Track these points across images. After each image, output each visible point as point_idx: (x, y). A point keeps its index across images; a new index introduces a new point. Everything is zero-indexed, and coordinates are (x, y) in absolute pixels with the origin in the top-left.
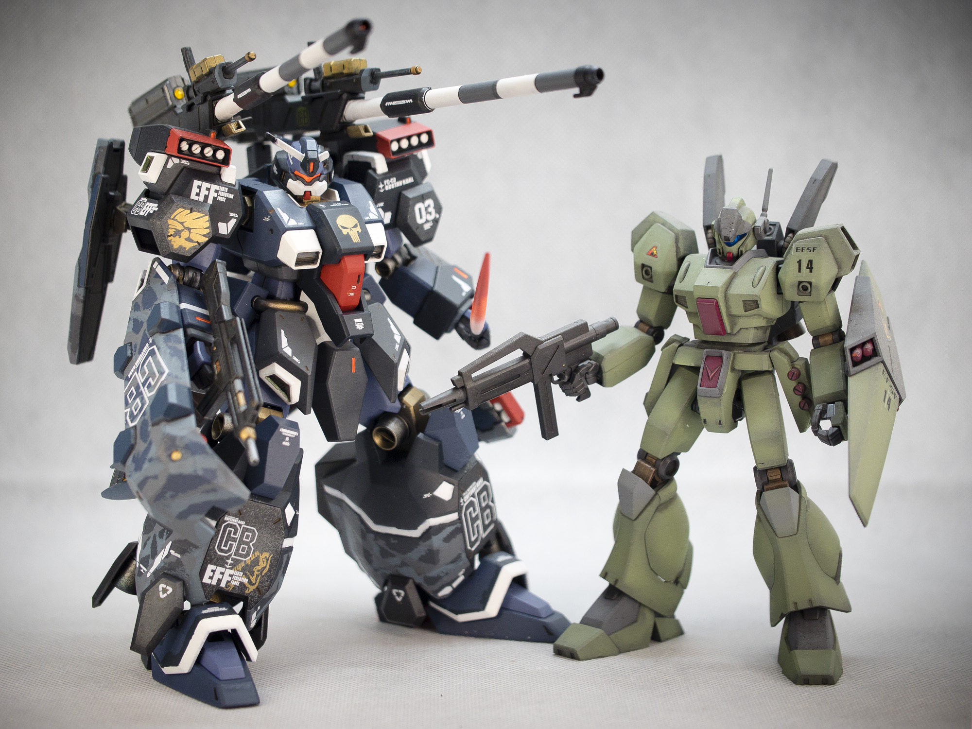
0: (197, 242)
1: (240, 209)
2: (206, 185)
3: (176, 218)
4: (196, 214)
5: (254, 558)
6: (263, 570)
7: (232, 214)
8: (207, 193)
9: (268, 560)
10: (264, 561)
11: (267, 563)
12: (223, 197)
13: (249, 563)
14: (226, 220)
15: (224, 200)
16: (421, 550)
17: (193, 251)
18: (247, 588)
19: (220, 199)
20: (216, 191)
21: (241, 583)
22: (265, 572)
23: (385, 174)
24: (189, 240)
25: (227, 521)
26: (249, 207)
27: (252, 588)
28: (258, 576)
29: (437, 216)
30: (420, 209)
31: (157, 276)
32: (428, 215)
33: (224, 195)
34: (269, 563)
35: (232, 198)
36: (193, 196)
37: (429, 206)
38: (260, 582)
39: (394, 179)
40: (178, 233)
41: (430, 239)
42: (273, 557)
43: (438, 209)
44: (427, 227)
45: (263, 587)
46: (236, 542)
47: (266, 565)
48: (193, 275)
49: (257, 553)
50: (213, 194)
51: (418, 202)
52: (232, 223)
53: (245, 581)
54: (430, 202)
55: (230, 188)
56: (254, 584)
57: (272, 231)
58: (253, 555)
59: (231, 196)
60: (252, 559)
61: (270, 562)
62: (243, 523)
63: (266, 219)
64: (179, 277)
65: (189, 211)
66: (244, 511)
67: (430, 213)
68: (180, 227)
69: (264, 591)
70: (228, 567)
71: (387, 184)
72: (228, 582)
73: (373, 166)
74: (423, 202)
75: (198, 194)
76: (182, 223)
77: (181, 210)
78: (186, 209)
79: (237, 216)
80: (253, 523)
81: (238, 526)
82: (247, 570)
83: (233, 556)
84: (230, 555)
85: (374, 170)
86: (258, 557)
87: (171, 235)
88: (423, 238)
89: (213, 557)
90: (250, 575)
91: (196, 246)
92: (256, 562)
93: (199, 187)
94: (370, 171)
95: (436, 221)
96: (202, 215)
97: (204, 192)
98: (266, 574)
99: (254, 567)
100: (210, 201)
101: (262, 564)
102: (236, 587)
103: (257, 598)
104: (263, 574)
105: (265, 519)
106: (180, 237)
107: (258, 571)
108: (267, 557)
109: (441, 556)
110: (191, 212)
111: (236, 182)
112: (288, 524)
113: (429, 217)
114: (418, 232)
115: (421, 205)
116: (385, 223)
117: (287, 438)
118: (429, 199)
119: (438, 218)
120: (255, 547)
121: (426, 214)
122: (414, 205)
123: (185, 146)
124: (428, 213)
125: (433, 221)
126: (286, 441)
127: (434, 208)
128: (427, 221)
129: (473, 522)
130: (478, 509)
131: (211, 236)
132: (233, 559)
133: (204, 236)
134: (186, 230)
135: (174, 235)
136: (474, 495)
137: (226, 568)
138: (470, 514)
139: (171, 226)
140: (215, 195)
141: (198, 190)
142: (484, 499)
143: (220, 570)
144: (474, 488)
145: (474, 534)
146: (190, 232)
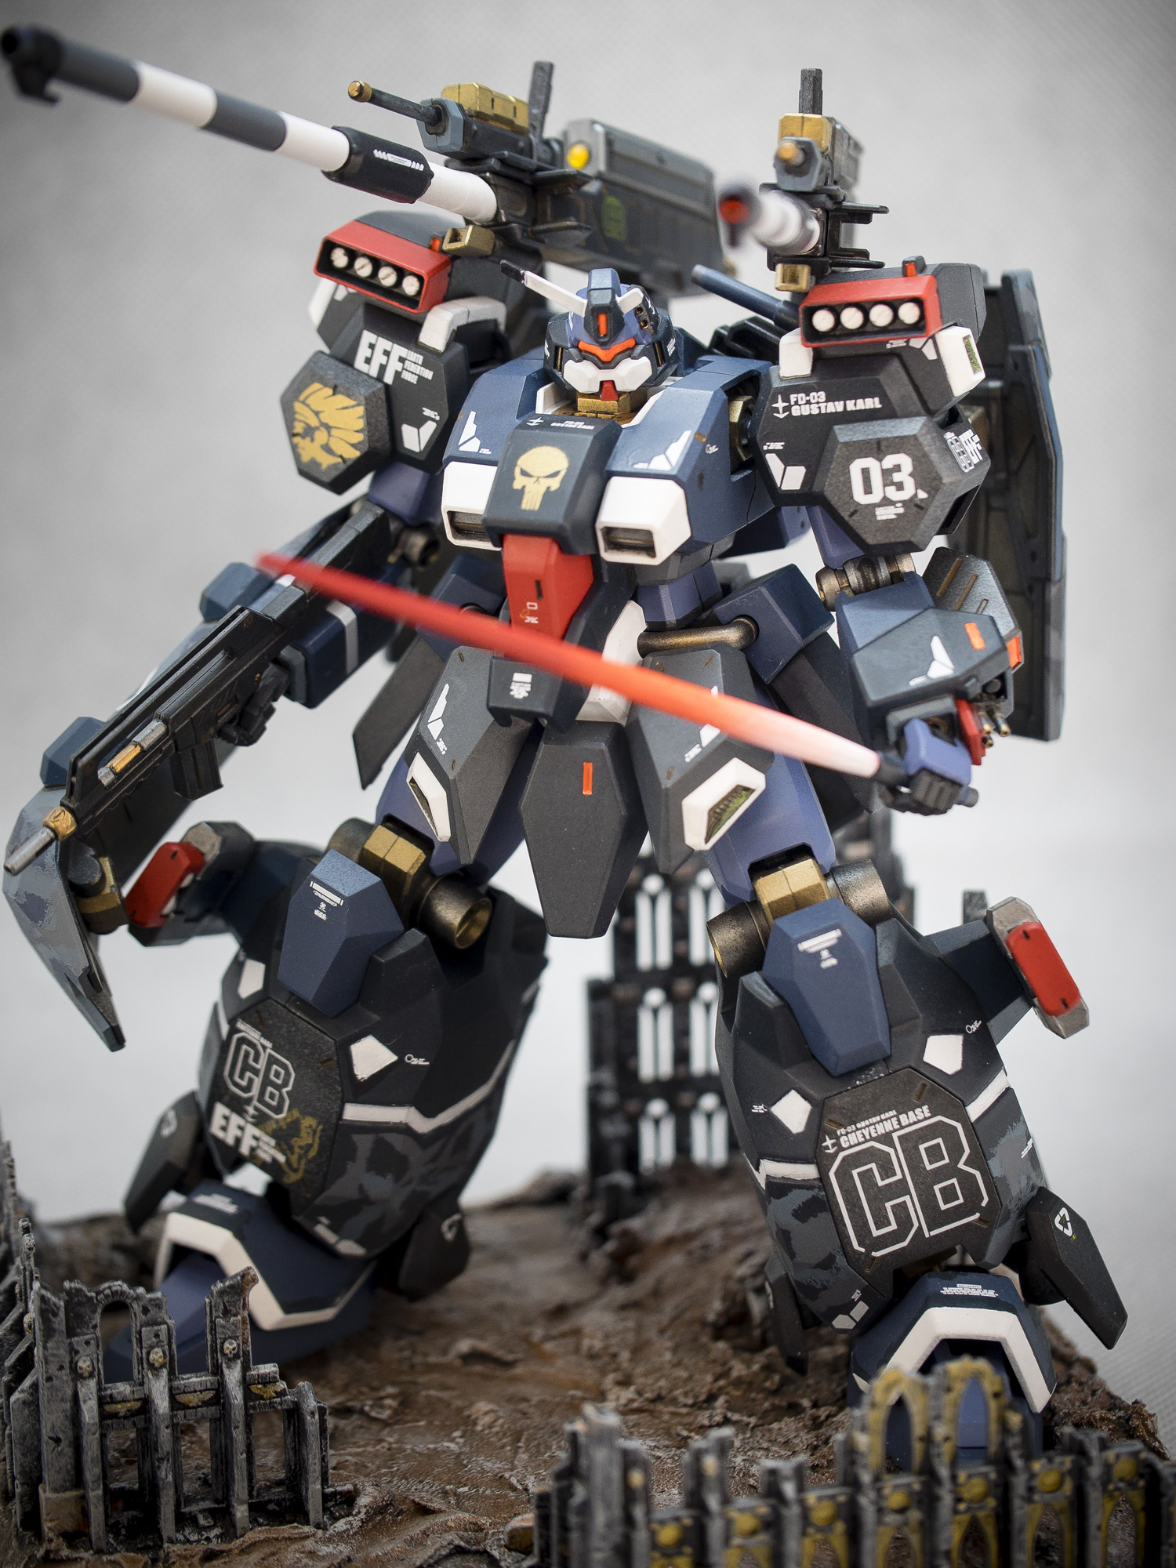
0: (341, 457)
1: (444, 403)
2: (383, 344)
3: (308, 402)
4: (342, 400)
5: (291, 1119)
6: (309, 1150)
7: (427, 412)
8: (383, 360)
9: (315, 1132)
10: (308, 1133)
11: (314, 1137)
12: (413, 373)
13: (285, 1128)
14: (419, 422)
15: (413, 379)
18: (285, 1173)
19: (406, 376)
20: (402, 360)
22: (312, 1153)
23: (798, 379)
24: (327, 449)
25: (242, 1031)
27: (294, 1177)
28: (301, 1157)
29: (921, 495)
30: (866, 473)
32: (890, 489)
33: (415, 369)
34: (317, 1139)
35: (430, 378)
36: (359, 364)
37: (897, 468)
38: (305, 1170)
39: (819, 396)
40: (309, 432)
42: (322, 1130)
44: (884, 514)
45: (311, 1181)
46: (258, 1077)
47: (314, 1142)
49: (296, 1114)
50: (394, 366)
51: (862, 456)
52: (429, 431)
53: (281, 1158)
54: (898, 458)
55: (432, 358)
56: (296, 1171)
58: (290, 1113)
59: (428, 374)
60: (289, 1120)
61: (320, 1138)
62: (269, 1044)
65: (330, 391)
66: (270, 1022)
67: (900, 486)
68: (314, 422)
69: (312, 1190)
70: (249, 1120)
71: (796, 403)
72: (253, 1149)
74: (880, 460)
75: (368, 361)
76: (317, 414)
77: (319, 386)
78: (326, 385)
79: (438, 418)
80: (285, 1050)
81: (260, 1047)
82: (282, 1139)
83: (255, 1103)
84: (251, 1098)
85: (777, 365)
86: (298, 1119)
87: (298, 434)
88: (872, 539)
89: (222, 1091)
90: (288, 1150)
91: (339, 463)
92: (294, 1128)
93: (372, 346)
95: (916, 507)
96: (353, 403)
97: (379, 359)
98: (314, 1158)
99: (292, 1136)
101: (306, 1138)
104: (310, 1158)
105: (306, 1051)
106: (312, 440)
107: (301, 1148)
108: (314, 1127)
110: (334, 394)
111: (448, 346)
112: (359, 1077)
113: (892, 493)
114: (854, 522)
115: (870, 462)
116: (783, 488)
117: (323, 906)
118: (898, 453)
119: (922, 500)
120: (290, 1100)
121: (885, 485)
122: (850, 459)
123: (340, 259)
124: (892, 483)
125: (904, 503)
126: (321, 911)
127: (911, 475)
128: (886, 502)
129: (878, 1196)
130: (901, 1170)
131: (366, 448)
132: (256, 1109)
133: (354, 446)
134: (323, 429)
135: (303, 436)
136: (886, 1139)
137: (247, 1121)
138: (867, 1177)
139: (298, 416)
140: (399, 366)
141: (368, 353)
142: (934, 1153)
143: (236, 1120)
144: (886, 1123)
145: (882, 1222)
146: (330, 435)
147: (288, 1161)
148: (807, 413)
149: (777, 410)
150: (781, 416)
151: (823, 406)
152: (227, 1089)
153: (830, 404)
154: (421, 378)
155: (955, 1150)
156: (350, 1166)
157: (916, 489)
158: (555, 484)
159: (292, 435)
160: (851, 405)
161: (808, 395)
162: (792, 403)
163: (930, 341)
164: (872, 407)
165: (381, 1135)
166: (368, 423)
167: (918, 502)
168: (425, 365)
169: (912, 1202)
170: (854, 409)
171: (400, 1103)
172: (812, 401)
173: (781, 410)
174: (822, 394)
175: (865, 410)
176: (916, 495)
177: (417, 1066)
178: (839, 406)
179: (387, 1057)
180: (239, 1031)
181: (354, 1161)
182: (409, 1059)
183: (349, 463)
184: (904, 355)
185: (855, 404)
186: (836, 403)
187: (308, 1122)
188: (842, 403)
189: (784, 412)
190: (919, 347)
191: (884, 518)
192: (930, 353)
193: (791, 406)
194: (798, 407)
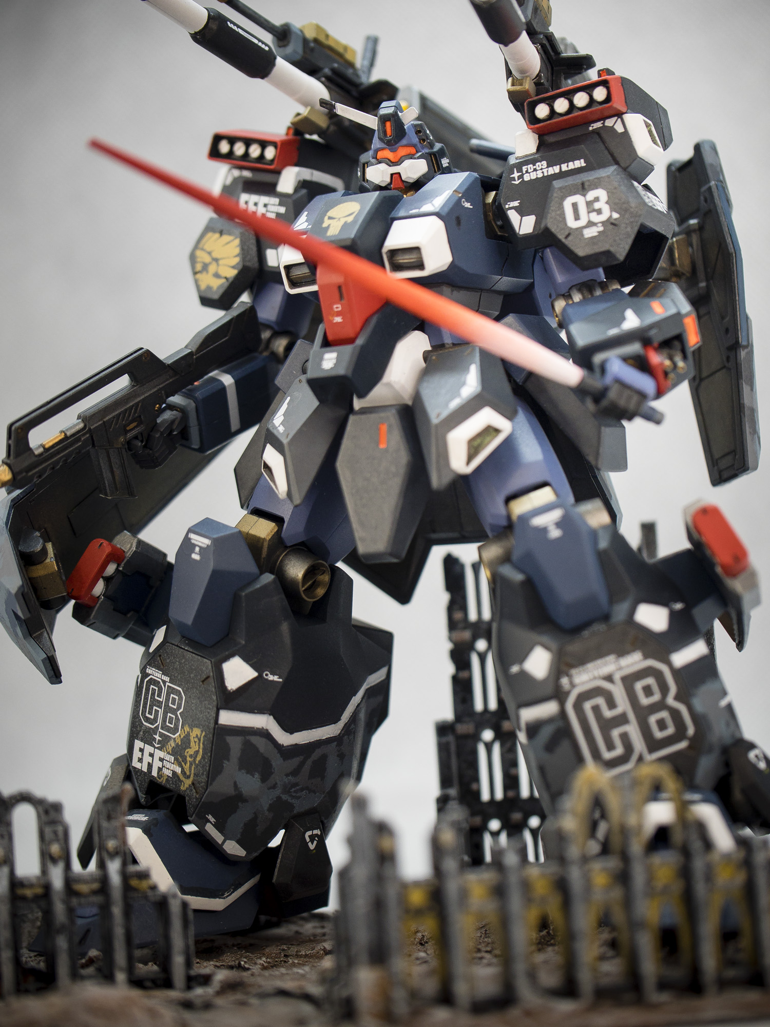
0: (226, 278)
2: (254, 198)
3: (205, 247)
4: (225, 239)
5: (184, 735)
6: (196, 756)
8: (254, 208)
9: (199, 740)
10: (195, 742)
11: (199, 745)
12: (273, 212)
13: (180, 744)
15: (273, 216)
18: (181, 781)
20: (266, 205)
21: (174, 773)
22: (198, 758)
23: (527, 156)
24: (217, 275)
25: (150, 675)
27: (187, 783)
28: (191, 764)
29: (613, 214)
30: (575, 206)
32: (594, 214)
33: (274, 209)
34: (201, 745)
35: (284, 212)
37: (597, 199)
38: (195, 774)
39: (542, 164)
40: (205, 268)
42: (205, 736)
44: (590, 233)
45: (199, 783)
46: (161, 708)
47: (199, 748)
49: (187, 729)
50: (261, 210)
53: (178, 770)
54: (598, 193)
56: (188, 777)
58: (183, 730)
59: (283, 210)
60: (182, 737)
61: (203, 744)
62: (167, 679)
65: (218, 235)
66: (168, 661)
67: (599, 212)
68: (207, 259)
69: (201, 789)
70: (157, 746)
71: (527, 172)
72: (160, 769)
74: (584, 195)
76: (209, 253)
77: (209, 235)
78: (215, 232)
80: (179, 680)
81: (161, 683)
82: (178, 753)
83: (160, 730)
84: (157, 728)
86: (188, 733)
87: (198, 272)
88: (582, 253)
89: (138, 729)
90: (183, 761)
91: (224, 282)
92: (186, 742)
93: (247, 203)
96: (232, 238)
97: (252, 208)
98: (200, 762)
99: (185, 749)
101: (194, 747)
102: (169, 778)
103: (195, 800)
104: (197, 762)
105: (192, 675)
106: (207, 272)
107: (191, 756)
108: (199, 736)
110: (220, 236)
111: (296, 190)
112: (229, 688)
113: (594, 217)
114: (569, 242)
115: (578, 198)
116: (521, 233)
117: (197, 549)
118: (597, 188)
119: (616, 219)
120: (182, 720)
121: (589, 212)
122: (563, 198)
123: (224, 147)
124: (594, 210)
125: (603, 223)
126: (196, 553)
127: (607, 203)
128: (591, 224)
129: (607, 726)
130: (623, 705)
131: (240, 267)
132: (161, 735)
133: (233, 267)
134: (214, 262)
135: (202, 272)
136: (609, 678)
137: (155, 748)
138: (596, 709)
139: (199, 260)
140: (264, 211)
142: (648, 691)
143: (148, 749)
144: (609, 665)
145: (610, 746)
146: (218, 265)
147: (183, 771)
148: (535, 177)
149: (514, 179)
150: (517, 182)
151: (545, 171)
152: (143, 724)
153: (550, 169)
154: (278, 215)
155: (664, 689)
156: (226, 763)
157: (611, 211)
158: (350, 219)
159: (195, 273)
160: (564, 167)
161: (534, 165)
162: (524, 172)
163: (619, 119)
164: (579, 166)
165: (248, 738)
166: (242, 249)
167: (614, 222)
168: (280, 204)
169: (633, 730)
170: (567, 169)
171: (261, 711)
172: (538, 168)
173: (516, 179)
174: (544, 163)
175: (575, 169)
176: (611, 216)
177: (273, 681)
178: (556, 169)
179: (250, 674)
180: (149, 675)
181: (228, 760)
182: (267, 675)
183: (230, 280)
184: (602, 132)
185: (567, 166)
186: (554, 167)
187: (196, 732)
188: (558, 166)
189: (518, 180)
190: (611, 125)
191: (590, 235)
192: (619, 128)
193: (523, 175)
194: (528, 174)
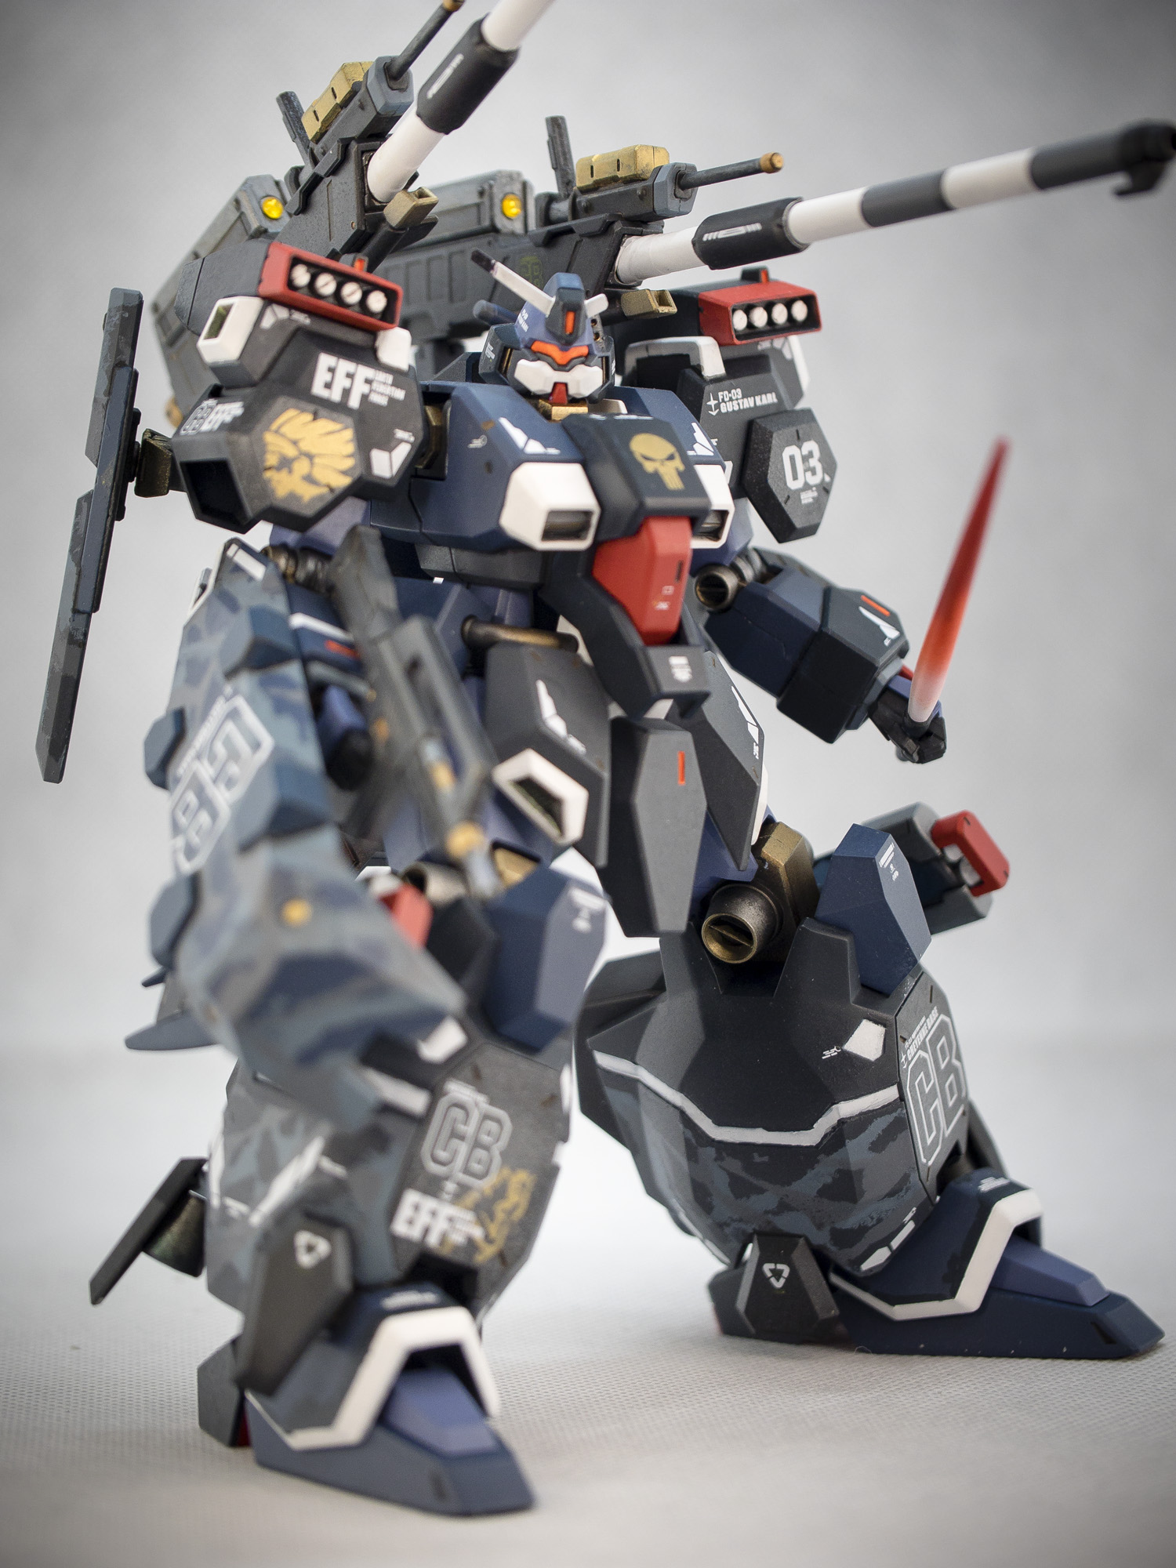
0: (329, 486)
1: (419, 424)
3: (284, 430)
4: (325, 425)
7: (400, 434)
8: (347, 383)
9: (525, 1187)
12: (382, 394)
14: (388, 445)
15: (383, 401)
16: (822, 1173)
17: (319, 506)
19: (376, 399)
20: (368, 381)
23: (717, 380)
24: (309, 479)
26: (436, 426)
29: (827, 479)
30: (792, 458)
31: (238, 569)
32: (809, 474)
33: (384, 391)
35: (402, 398)
36: (318, 389)
37: (811, 454)
39: (737, 393)
40: (285, 464)
41: (811, 530)
43: (830, 464)
44: (807, 498)
48: (316, 566)
50: (359, 389)
51: (789, 444)
52: (402, 452)
54: (810, 446)
55: (399, 376)
57: (489, 466)
62: (482, 1100)
63: (477, 443)
64: (287, 569)
65: (309, 417)
67: (813, 472)
68: (291, 452)
71: (723, 401)
72: (444, 1234)
73: (693, 362)
74: (800, 447)
75: (328, 386)
76: (295, 443)
77: (291, 413)
78: (303, 411)
79: (412, 439)
85: (698, 370)
87: (270, 468)
88: (799, 523)
91: (325, 494)
93: (332, 370)
94: (689, 372)
95: (825, 489)
96: (337, 426)
97: (341, 382)
100: (354, 402)
106: (290, 471)
108: (524, 1181)
109: (866, 1183)
110: (315, 419)
111: (409, 365)
113: (809, 478)
114: (788, 507)
115: (793, 449)
118: (810, 440)
119: (827, 484)
121: (805, 471)
122: (781, 448)
123: (302, 277)
125: (816, 485)
127: (819, 459)
128: (806, 486)
131: (357, 474)
133: (345, 473)
134: (303, 457)
135: (279, 468)
139: (270, 448)
140: (366, 389)
141: (328, 377)
146: (312, 464)
148: (730, 410)
149: (710, 407)
150: (714, 413)
151: (740, 401)
153: (745, 400)
157: (822, 471)
158: (679, 466)
159: (264, 469)
160: (757, 401)
161: (729, 393)
162: (721, 401)
166: (358, 447)
167: (825, 486)
170: (761, 403)
172: (734, 398)
173: (714, 408)
174: (739, 390)
176: (823, 479)
178: (750, 403)
183: (337, 492)
185: (761, 400)
186: (748, 399)
188: (752, 398)
193: (719, 404)
194: (724, 404)
